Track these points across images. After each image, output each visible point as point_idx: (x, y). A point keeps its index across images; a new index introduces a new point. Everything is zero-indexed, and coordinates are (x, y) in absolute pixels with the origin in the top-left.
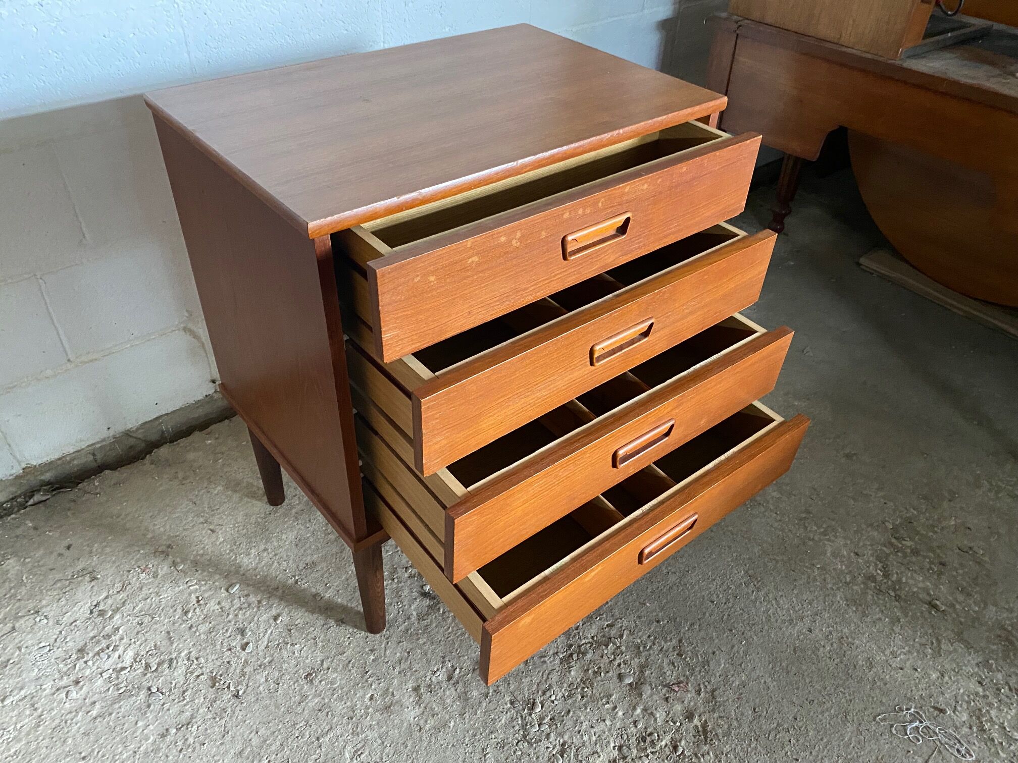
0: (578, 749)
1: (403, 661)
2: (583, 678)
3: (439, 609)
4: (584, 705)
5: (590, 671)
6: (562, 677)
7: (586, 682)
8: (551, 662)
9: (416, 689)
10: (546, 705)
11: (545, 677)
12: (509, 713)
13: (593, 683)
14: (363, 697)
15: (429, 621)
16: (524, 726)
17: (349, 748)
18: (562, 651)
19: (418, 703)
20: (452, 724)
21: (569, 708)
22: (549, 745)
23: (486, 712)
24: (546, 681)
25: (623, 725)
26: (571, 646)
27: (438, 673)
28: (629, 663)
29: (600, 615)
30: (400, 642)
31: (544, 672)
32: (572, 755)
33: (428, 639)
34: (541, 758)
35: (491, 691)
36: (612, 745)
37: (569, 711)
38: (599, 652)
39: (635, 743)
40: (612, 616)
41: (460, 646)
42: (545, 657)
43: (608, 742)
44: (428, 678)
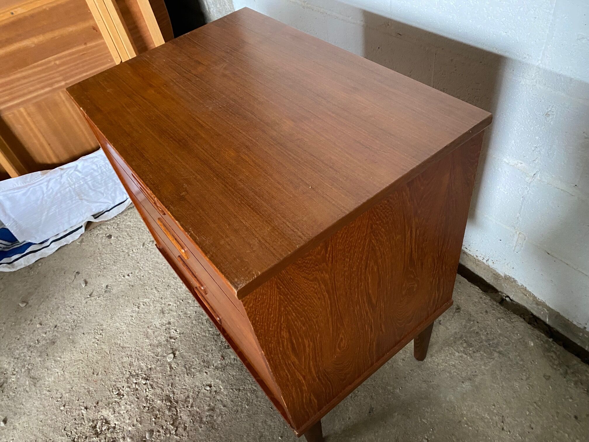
0: (118, 403)
1: (185, 315)
2: (155, 408)
3: (212, 328)
4: (140, 408)
5: (158, 412)
6: (158, 396)
7: (151, 409)
8: (168, 389)
9: (169, 323)
10: (145, 387)
11: (160, 386)
12: (145, 367)
13: (150, 413)
14: (170, 301)
15: (206, 324)
16: (137, 375)
17: (148, 300)
18: (175, 397)
19: (162, 325)
20: (147, 341)
21: (140, 399)
22: (125, 388)
23: (149, 356)
24: (158, 386)
25: (125, 430)
26: (177, 402)
27: (175, 332)
28: (159, 438)
29: (193, 422)
30: (196, 312)
31: (163, 385)
32: (116, 400)
33: (195, 325)
34: (119, 383)
35: (159, 358)
36: (117, 423)
37: (138, 399)
38: (169, 419)
39: (113, 437)
40: (191, 430)
41: (187, 341)
42: (171, 386)
43: (118, 421)
44: (173, 328)
